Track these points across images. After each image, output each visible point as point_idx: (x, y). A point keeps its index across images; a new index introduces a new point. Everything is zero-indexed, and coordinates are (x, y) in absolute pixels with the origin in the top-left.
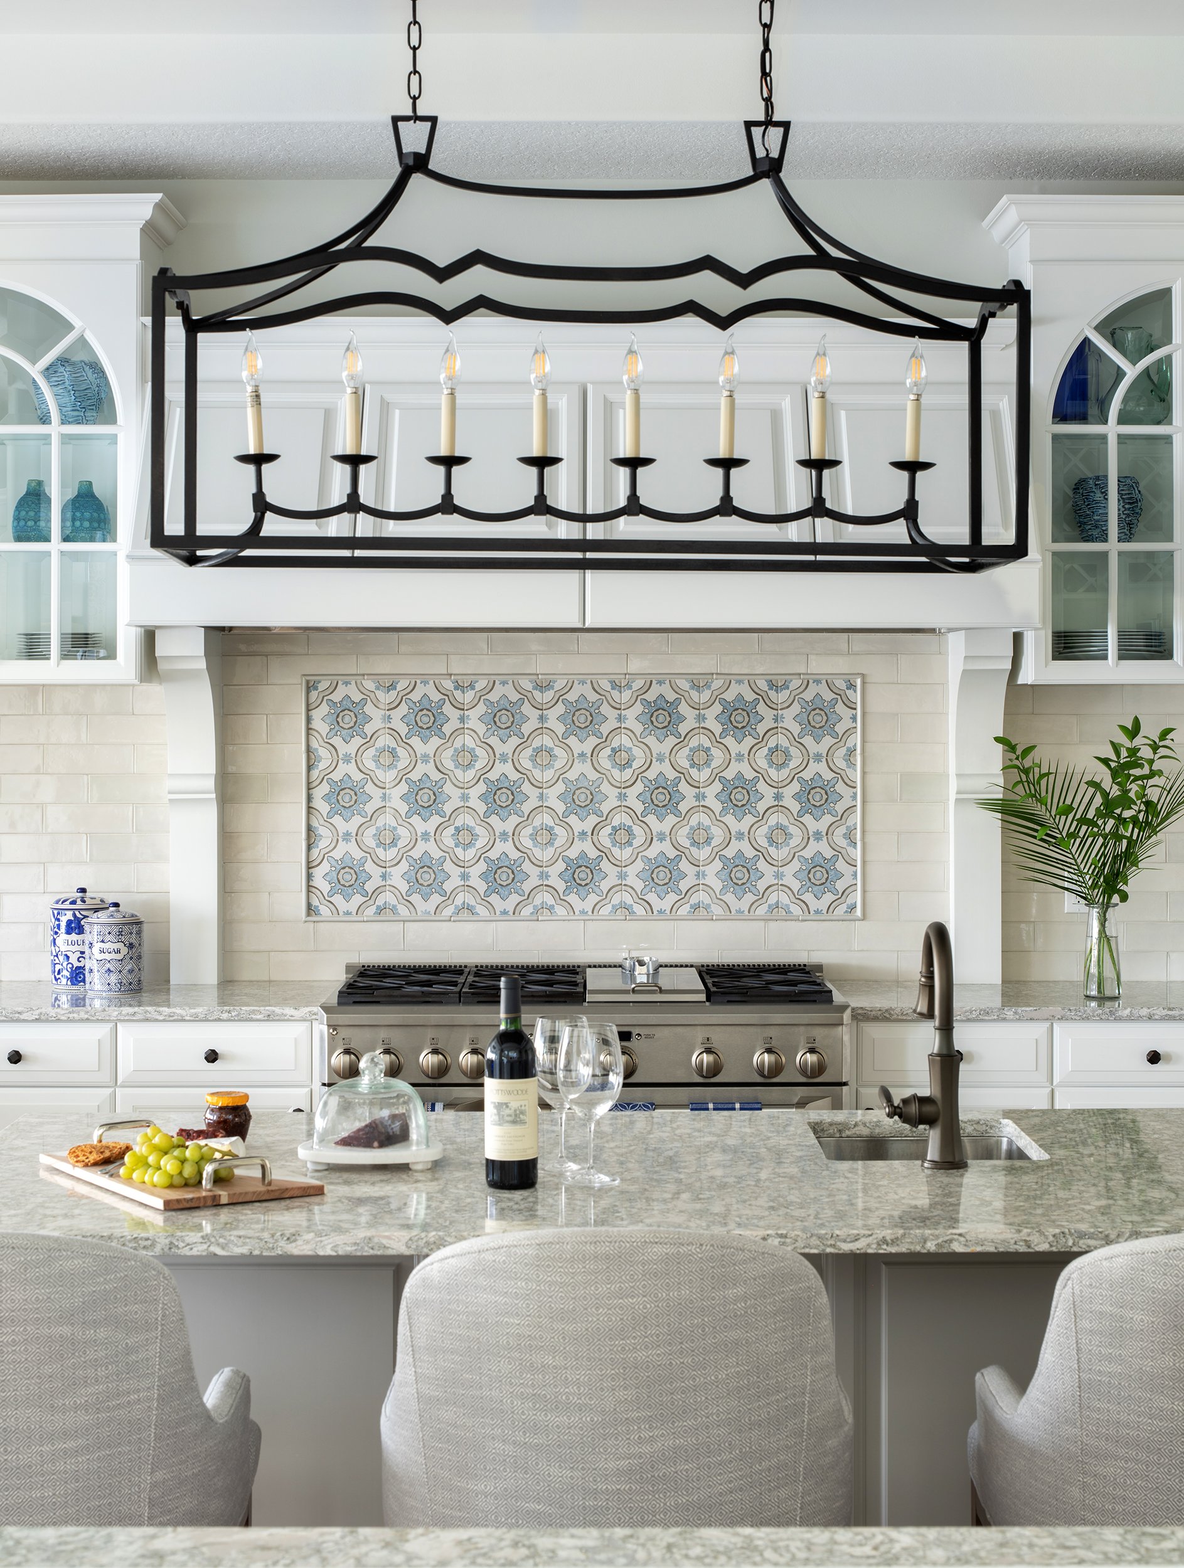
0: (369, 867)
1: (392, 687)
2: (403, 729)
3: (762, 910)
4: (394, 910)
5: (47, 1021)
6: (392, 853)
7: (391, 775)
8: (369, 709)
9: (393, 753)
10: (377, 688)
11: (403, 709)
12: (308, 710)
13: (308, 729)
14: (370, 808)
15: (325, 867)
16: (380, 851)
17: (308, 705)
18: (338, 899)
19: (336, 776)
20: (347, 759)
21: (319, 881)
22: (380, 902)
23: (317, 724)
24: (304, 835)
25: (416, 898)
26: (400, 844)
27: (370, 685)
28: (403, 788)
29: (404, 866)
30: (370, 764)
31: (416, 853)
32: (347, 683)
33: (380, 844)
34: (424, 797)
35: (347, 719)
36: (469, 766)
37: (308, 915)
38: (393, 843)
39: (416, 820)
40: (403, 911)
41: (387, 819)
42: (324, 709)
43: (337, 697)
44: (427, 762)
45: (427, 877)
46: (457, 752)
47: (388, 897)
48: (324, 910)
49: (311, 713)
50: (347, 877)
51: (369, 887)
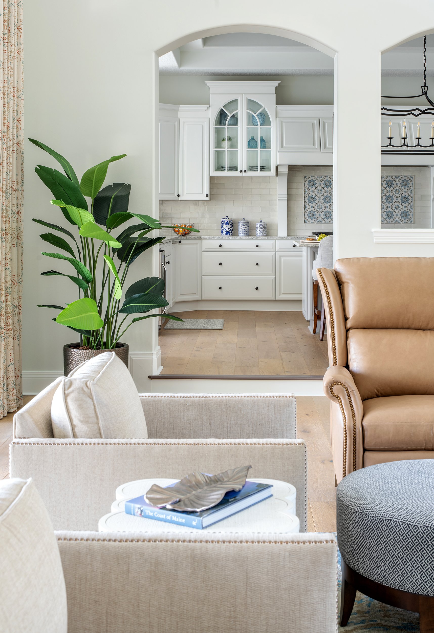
0: (316, 213)
1: (321, 177)
2: (323, 186)
3: (394, 222)
4: (321, 222)
5: (263, 239)
6: (321, 210)
7: (321, 194)
8: (316, 182)
9: (321, 190)
10: (318, 178)
11: (323, 182)
12: (304, 182)
13: (304, 186)
14: (316, 201)
15: (307, 213)
16: (318, 210)
17: (304, 181)
18: (310, 219)
19: (310, 195)
20: (312, 192)
21: (307, 216)
22: (318, 220)
23: (306, 185)
24: (303, 207)
25: (325, 219)
26: (322, 209)
27: (316, 177)
28: (323, 197)
29: (323, 213)
30: (316, 193)
31: (325, 210)
32: (312, 177)
33: (318, 208)
34: (327, 199)
35: (312, 184)
37: (304, 222)
38: (321, 208)
39: (325, 204)
40: (323, 222)
41: (320, 204)
42: (307, 182)
43: (310, 179)
44: (328, 192)
45: (328, 215)
47: (320, 219)
48: (307, 222)
49: (305, 182)
50: (312, 215)
51: (316, 217)
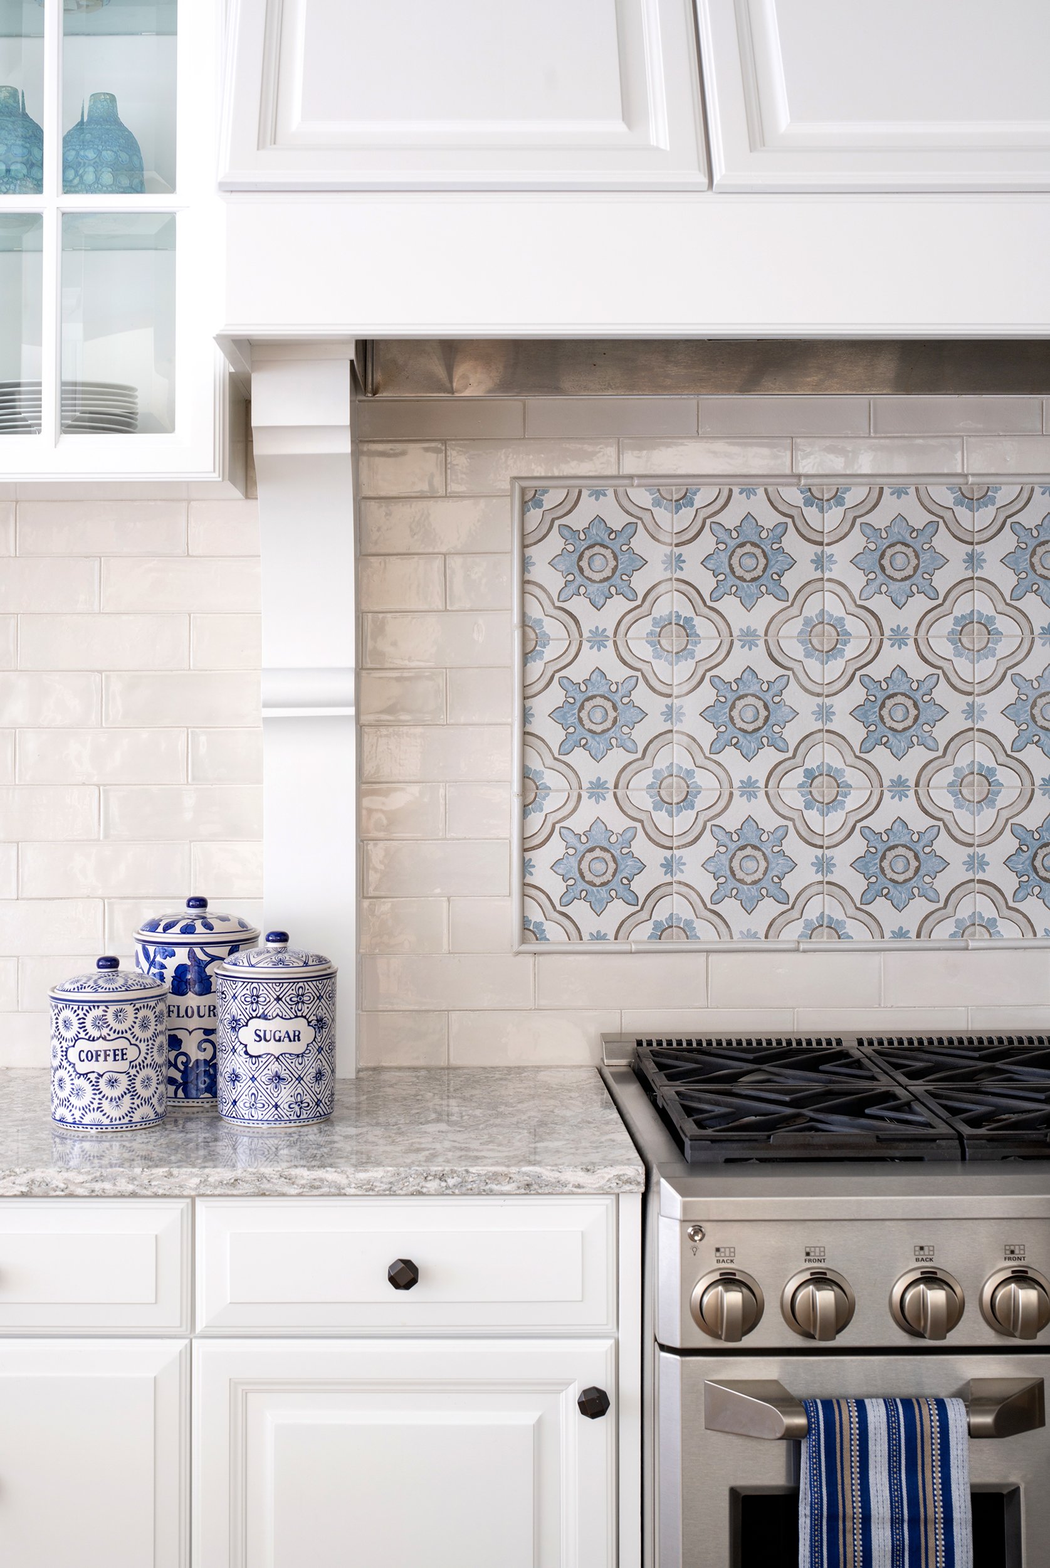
0: (641, 847)
1: (685, 500)
2: (706, 582)
4: (687, 930)
6: (683, 821)
7: (685, 668)
8: (641, 543)
9: (686, 627)
10: (657, 503)
11: (707, 543)
12: (524, 546)
13: (524, 582)
14: (641, 734)
15: (556, 848)
16: (661, 818)
17: (523, 536)
18: (580, 910)
19: (578, 673)
20: (598, 640)
21: (544, 876)
22: (661, 913)
23: (541, 572)
24: (516, 787)
25: (730, 908)
26: (701, 803)
27: (642, 497)
28: (707, 695)
29: (707, 845)
30: (642, 649)
31: (731, 821)
32: (598, 494)
33: (662, 803)
34: (747, 713)
35: (598, 562)
36: (832, 652)
37: (523, 940)
38: (687, 801)
39: (730, 757)
40: (705, 931)
41: (676, 756)
42: (555, 543)
43: (579, 520)
44: (752, 644)
45: (751, 868)
46: (810, 626)
47: (674, 906)
48: (554, 931)
49: (531, 551)
50: (599, 868)
51: (641, 886)
